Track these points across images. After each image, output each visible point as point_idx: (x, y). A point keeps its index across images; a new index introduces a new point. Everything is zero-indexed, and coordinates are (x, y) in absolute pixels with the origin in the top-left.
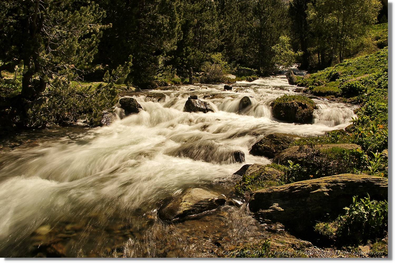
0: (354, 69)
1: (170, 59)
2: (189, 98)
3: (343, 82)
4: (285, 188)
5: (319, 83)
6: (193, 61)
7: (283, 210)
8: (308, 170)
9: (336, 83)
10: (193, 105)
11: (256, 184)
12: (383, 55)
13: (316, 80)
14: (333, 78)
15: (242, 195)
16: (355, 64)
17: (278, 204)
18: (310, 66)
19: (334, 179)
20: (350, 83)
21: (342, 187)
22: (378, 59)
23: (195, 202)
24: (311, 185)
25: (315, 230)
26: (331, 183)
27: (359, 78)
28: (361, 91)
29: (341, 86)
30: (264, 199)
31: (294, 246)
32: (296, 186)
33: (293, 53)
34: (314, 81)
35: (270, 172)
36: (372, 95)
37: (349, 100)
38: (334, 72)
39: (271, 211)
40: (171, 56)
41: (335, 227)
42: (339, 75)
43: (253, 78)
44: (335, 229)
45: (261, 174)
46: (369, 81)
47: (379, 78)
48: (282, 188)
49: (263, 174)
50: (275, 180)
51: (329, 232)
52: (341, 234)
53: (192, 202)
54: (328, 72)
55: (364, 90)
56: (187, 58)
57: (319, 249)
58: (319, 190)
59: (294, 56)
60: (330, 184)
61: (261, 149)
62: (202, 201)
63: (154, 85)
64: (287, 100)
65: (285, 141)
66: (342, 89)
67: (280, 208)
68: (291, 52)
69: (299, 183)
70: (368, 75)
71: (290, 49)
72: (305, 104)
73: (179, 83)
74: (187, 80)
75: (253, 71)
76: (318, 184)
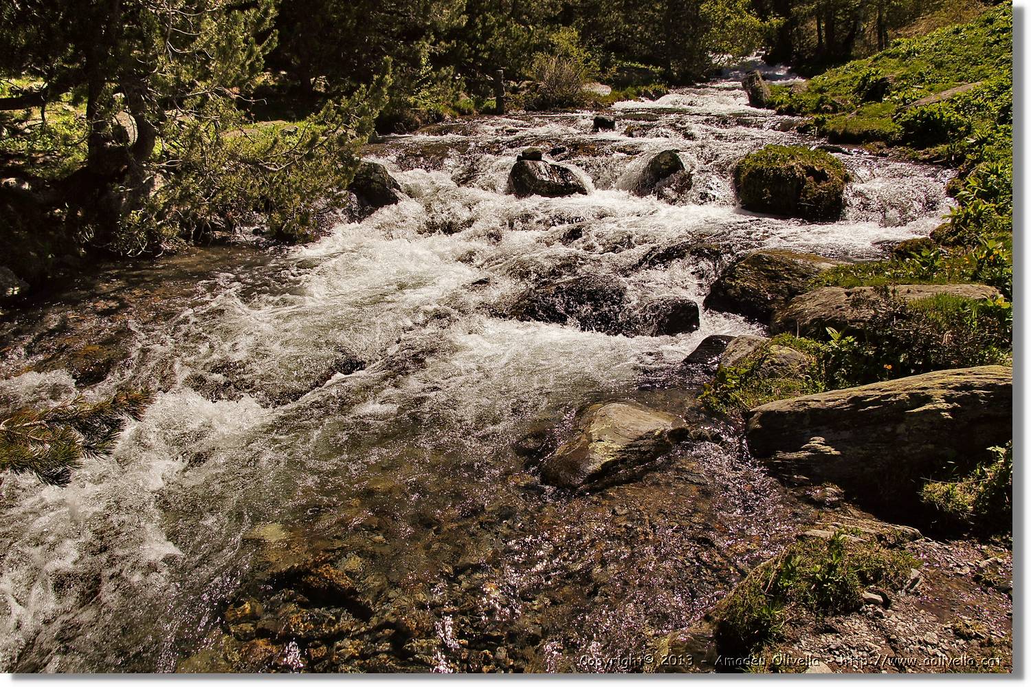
0: (928, 67)
1: (446, 49)
2: (519, 158)
3: (905, 104)
4: (837, 400)
5: (833, 104)
6: (503, 50)
7: (837, 453)
8: (878, 353)
9: (884, 108)
10: (532, 177)
11: (752, 387)
12: (1006, 26)
13: (827, 97)
14: (874, 91)
15: (721, 416)
16: (930, 52)
17: (822, 439)
18: (797, 54)
19: (962, 379)
20: (926, 110)
21: (983, 398)
22: (992, 39)
23: (627, 441)
24: (907, 394)
25: (923, 499)
26: (956, 389)
27: (947, 94)
28: (954, 129)
29: (900, 116)
30: (785, 426)
31: (883, 539)
32: (869, 396)
33: (757, 22)
34: (821, 101)
35: (784, 357)
36: (991, 143)
37: (924, 154)
38: (873, 75)
39: (808, 457)
40: (448, 41)
41: (970, 493)
42: (888, 84)
43: (655, 92)
44: (970, 498)
45: (761, 361)
46: (975, 102)
47: (1002, 93)
48: (829, 401)
49: (766, 362)
50: (796, 377)
51: (958, 505)
52: (986, 508)
53: (618, 441)
54: (855, 74)
55: (962, 129)
56: (485, 44)
57: (937, 545)
58: (928, 407)
59: (760, 30)
60: (953, 392)
61: (733, 292)
62: (641, 438)
63: (412, 121)
64: (775, 160)
65: (795, 271)
66: (903, 124)
67: (828, 448)
68: (752, 20)
69: (873, 389)
70: (972, 87)
71: (749, 13)
72: (823, 170)
73: (470, 113)
74: (492, 102)
75: (654, 73)
76: (926, 392)
